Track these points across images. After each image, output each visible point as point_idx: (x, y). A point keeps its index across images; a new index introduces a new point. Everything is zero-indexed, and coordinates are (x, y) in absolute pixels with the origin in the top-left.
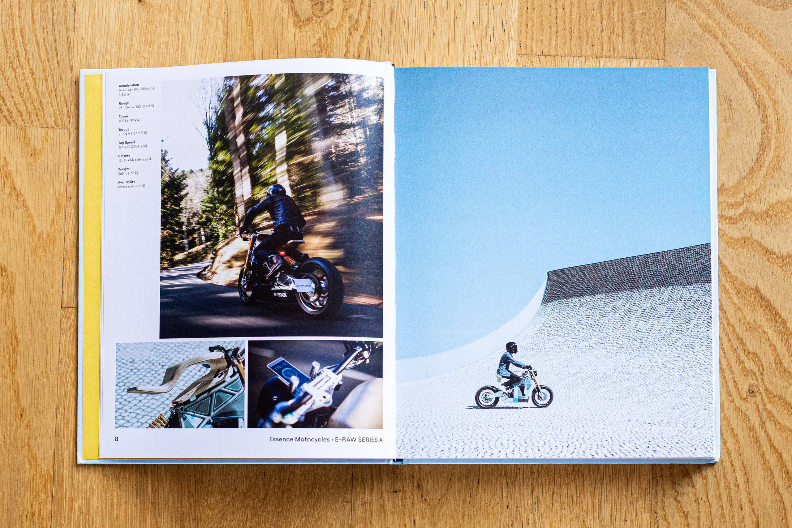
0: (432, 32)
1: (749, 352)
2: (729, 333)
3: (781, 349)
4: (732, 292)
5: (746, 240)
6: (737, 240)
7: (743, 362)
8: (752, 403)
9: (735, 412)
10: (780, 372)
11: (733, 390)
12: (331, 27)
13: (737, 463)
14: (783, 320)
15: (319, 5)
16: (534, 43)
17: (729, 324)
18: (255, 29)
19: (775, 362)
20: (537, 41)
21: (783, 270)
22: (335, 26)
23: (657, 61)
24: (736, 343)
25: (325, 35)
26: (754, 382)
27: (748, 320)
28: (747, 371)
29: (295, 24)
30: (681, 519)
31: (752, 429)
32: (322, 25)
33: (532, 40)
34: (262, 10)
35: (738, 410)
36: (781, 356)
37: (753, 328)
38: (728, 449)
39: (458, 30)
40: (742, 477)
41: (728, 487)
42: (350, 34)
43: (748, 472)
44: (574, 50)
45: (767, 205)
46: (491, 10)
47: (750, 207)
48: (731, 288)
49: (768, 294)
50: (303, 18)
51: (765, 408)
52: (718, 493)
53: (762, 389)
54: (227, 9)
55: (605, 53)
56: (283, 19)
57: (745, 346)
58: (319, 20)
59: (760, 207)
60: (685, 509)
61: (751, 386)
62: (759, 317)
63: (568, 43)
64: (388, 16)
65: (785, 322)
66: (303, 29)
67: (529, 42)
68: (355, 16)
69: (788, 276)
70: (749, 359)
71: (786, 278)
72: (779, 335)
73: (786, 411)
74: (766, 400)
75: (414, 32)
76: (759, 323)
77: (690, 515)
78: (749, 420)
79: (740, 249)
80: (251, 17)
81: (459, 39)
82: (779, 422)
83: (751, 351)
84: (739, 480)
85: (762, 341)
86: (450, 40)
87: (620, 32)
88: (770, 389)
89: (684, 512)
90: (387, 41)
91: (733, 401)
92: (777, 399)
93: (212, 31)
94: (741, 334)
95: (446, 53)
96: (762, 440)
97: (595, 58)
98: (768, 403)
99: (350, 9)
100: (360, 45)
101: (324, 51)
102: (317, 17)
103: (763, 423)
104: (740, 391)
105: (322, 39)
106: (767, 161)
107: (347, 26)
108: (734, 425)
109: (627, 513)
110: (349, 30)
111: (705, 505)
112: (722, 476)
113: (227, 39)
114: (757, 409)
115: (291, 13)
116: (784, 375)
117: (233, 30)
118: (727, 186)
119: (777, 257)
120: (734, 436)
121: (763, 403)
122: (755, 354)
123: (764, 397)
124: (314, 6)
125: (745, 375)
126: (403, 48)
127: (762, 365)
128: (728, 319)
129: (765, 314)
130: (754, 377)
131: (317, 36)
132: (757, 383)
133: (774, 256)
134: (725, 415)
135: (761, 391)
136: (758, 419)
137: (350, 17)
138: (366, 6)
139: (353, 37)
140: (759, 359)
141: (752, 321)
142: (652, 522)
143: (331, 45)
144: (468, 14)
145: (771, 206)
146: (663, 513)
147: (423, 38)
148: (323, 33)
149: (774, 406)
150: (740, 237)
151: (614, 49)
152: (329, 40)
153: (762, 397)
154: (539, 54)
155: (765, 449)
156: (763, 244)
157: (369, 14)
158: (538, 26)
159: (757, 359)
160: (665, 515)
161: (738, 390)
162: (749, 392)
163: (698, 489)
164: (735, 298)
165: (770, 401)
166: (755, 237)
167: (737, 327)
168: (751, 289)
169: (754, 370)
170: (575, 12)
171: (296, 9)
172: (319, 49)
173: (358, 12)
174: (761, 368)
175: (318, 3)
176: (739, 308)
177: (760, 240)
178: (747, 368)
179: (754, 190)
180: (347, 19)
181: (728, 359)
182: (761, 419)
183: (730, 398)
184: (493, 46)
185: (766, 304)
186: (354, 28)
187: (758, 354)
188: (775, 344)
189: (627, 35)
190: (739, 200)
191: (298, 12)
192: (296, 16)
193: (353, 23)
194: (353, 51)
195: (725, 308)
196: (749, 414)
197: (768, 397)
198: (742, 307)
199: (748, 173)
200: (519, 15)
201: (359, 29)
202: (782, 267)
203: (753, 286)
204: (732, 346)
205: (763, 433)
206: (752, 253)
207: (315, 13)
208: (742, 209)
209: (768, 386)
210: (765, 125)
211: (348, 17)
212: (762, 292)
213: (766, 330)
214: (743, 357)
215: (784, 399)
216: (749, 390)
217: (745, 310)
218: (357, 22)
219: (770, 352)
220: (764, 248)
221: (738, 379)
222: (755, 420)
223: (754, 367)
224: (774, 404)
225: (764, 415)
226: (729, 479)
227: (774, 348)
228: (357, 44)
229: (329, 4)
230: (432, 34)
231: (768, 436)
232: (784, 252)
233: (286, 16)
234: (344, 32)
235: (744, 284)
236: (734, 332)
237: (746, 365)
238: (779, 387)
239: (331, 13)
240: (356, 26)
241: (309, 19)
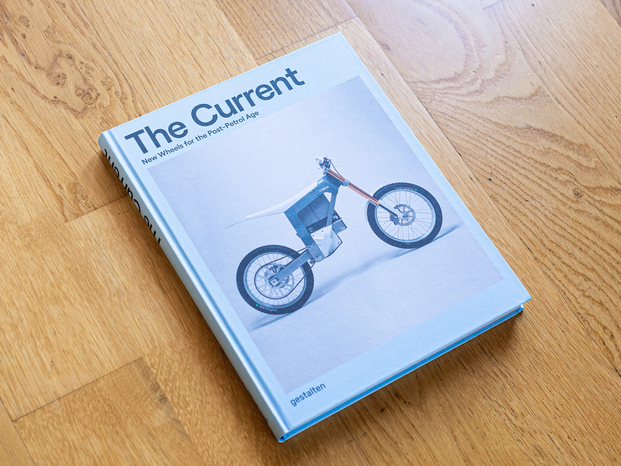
0: (184, 74)
1: (556, 169)
2: (533, 164)
3: (574, 156)
4: (515, 136)
5: (498, 99)
6: (491, 102)
7: (556, 178)
8: (584, 201)
9: (578, 214)
10: (585, 171)
11: (565, 200)
12: (106, 106)
13: (605, 247)
14: (560, 137)
15: (88, 96)
16: (262, 47)
17: (529, 158)
18: (47, 134)
19: (577, 166)
20: (264, 45)
21: (536, 106)
22: (108, 104)
23: (354, 19)
24: (543, 168)
25: (105, 113)
26: (574, 187)
27: (538, 149)
28: (564, 182)
29: (76, 117)
30: (600, 308)
31: (597, 219)
32: (98, 108)
33: (259, 46)
34: (44, 119)
35: (578, 211)
36: (578, 161)
37: (547, 152)
38: (592, 241)
39: (202, 64)
40: (616, 255)
41: (613, 267)
42: (123, 104)
43: (617, 249)
44: (293, 39)
45: (494, 71)
46: (217, 41)
47: (483, 78)
48: (512, 135)
49: (539, 126)
50: (80, 110)
51: (595, 200)
52: (610, 275)
53: (583, 189)
54: (16, 131)
55: (315, 31)
56: (65, 118)
57: (550, 166)
58: (93, 106)
59: (491, 74)
60: (596, 299)
61: (574, 191)
62: (544, 143)
63: (286, 37)
64: (144, 80)
65: (563, 137)
66: (85, 117)
67: (258, 48)
68: (119, 90)
69: (542, 108)
70: (559, 174)
71: (542, 110)
72: (566, 148)
73: (610, 195)
74: (591, 195)
75: (170, 81)
76: (547, 147)
77: (603, 301)
78: (591, 214)
79: (498, 107)
80: (38, 128)
81: (206, 70)
82: (611, 205)
83: (556, 168)
84: (616, 258)
85: (558, 157)
86: (200, 73)
87: (316, 14)
88: (588, 186)
89: (597, 302)
90: (154, 96)
91: (570, 207)
92: (597, 190)
93: (13, 152)
94: (541, 160)
95: (203, 82)
96: (609, 222)
97: (311, 37)
98: (594, 196)
99: (113, 88)
100: (135, 107)
101: (111, 125)
102: (90, 104)
103: (601, 211)
104: (570, 198)
105: (104, 117)
106: (473, 44)
107: (118, 100)
108: (584, 222)
109: (560, 325)
110: (121, 102)
111: (608, 288)
112: (603, 262)
113: (29, 152)
114: (590, 203)
115: (69, 111)
116: (589, 172)
117: (29, 143)
118: (458, 73)
119: (526, 100)
120: (590, 230)
121: (590, 197)
122: (560, 169)
123: (588, 193)
124: (84, 98)
125: (565, 186)
126: (169, 94)
127: (570, 172)
128: (525, 156)
129: (546, 139)
130: (571, 184)
131: (99, 117)
132: (576, 187)
133: (523, 100)
134: (573, 219)
135: (583, 190)
136: (596, 210)
137: (116, 93)
138: (124, 81)
139: (127, 105)
140: (566, 171)
141: (542, 148)
142: (582, 322)
143: (114, 118)
144: (202, 51)
145: (497, 71)
146: (584, 311)
147: (179, 81)
148: (103, 113)
149: (599, 196)
150: (492, 99)
151: (320, 26)
152: (110, 115)
153: (587, 194)
154: (270, 53)
155: (616, 227)
156: (510, 96)
157: (129, 84)
158: (257, 35)
159: (564, 171)
160: (587, 312)
161: (568, 198)
162: (576, 195)
163: (594, 280)
164: (519, 139)
165: (594, 194)
166: (502, 95)
167: (534, 157)
168: (524, 128)
169: (568, 179)
170: (276, 16)
171: (70, 106)
172: (106, 125)
173: (119, 87)
174: (571, 175)
175: (85, 95)
176: (526, 144)
177: (507, 95)
178: (562, 180)
179: (478, 66)
180: (114, 95)
181: (545, 182)
182: (598, 209)
183: (567, 206)
184: (234, 62)
185: (542, 132)
186: (123, 99)
187: (562, 167)
188: (567, 155)
189: (323, 13)
190: (473, 77)
191: (74, 108)
192: (74, 111)
193: (120, 95)
194: (133, 114)
195: (518, 149)
196: (588, 210)
197: (591, 192)
198: (528, 143)
199: (466, 59)
200: (239, 35)
201: (128, 98)
202: (533, 104)
203: (524, 126)
204: (541, 172)
205: (606, 217)
206: (508, 105)
207: (87, 103)
208: (479, 81)
209: (585, 184)
210: (454, 24)
211: (114, 93)
212: (533, 126)
213: (555, 149)
214: (554, 175)
215: (602, 187)
216: (575, 194)
217: (531, 144)
218: (123, 93)
219: (569, 162)
220: (513, 98)
221: (562, 191)
222: (594, 212)
223: (566, 177)
224: (598, 195)
225: (598, 205)
226: (609, 261)
227: (569, 158)
228: (133, 108)
229: (94, 91)
230: (185, 76)
231: (611, 217)
232: (527, 94)
233: (66, 115)
234: (118, 105)
235: (517, 128)
236: (536, 161)
237: (560, 178)
238: (592, 182)
239: (99, 97)
240: (124, 97)
241: (85, 109)
